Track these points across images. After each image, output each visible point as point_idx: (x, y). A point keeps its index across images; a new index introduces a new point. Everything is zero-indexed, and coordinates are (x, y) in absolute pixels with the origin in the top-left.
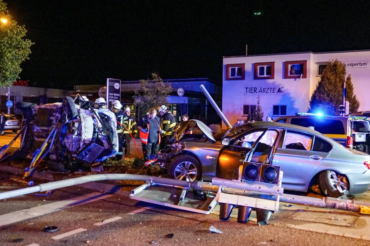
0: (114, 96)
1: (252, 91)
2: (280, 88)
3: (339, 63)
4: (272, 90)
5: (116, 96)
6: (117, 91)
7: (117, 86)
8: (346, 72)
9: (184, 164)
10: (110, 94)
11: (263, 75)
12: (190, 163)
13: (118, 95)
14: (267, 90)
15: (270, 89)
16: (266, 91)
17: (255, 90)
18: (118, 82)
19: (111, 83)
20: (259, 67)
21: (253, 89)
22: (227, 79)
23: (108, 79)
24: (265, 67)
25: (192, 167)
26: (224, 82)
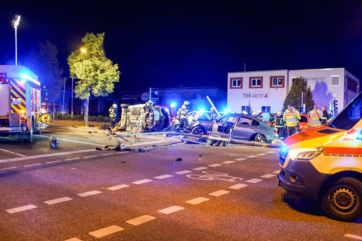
0: (154, 99)
1: (247, 96)
2: (266, 94)
3: (303, 79)
4: (261, 95)
5: (155, 100)
6: (156, 96)
7: (156, 93)
8: (307, 84)
9: (198, 130)
10: (152, 98)
11: (255, 85)
12: (201, 130)
13: (157, 99)
14: (257, 95)
15: (259, 95)
16: (257, 97)
17: (249, 96)
18: (157, 90)
19: (153, 91)
20: (252, 80)
21: (248, 95)
22: (231, 88)
23: (150, 89)
24: (256, 80)
25: (201, 131)
26: (229, 90)
